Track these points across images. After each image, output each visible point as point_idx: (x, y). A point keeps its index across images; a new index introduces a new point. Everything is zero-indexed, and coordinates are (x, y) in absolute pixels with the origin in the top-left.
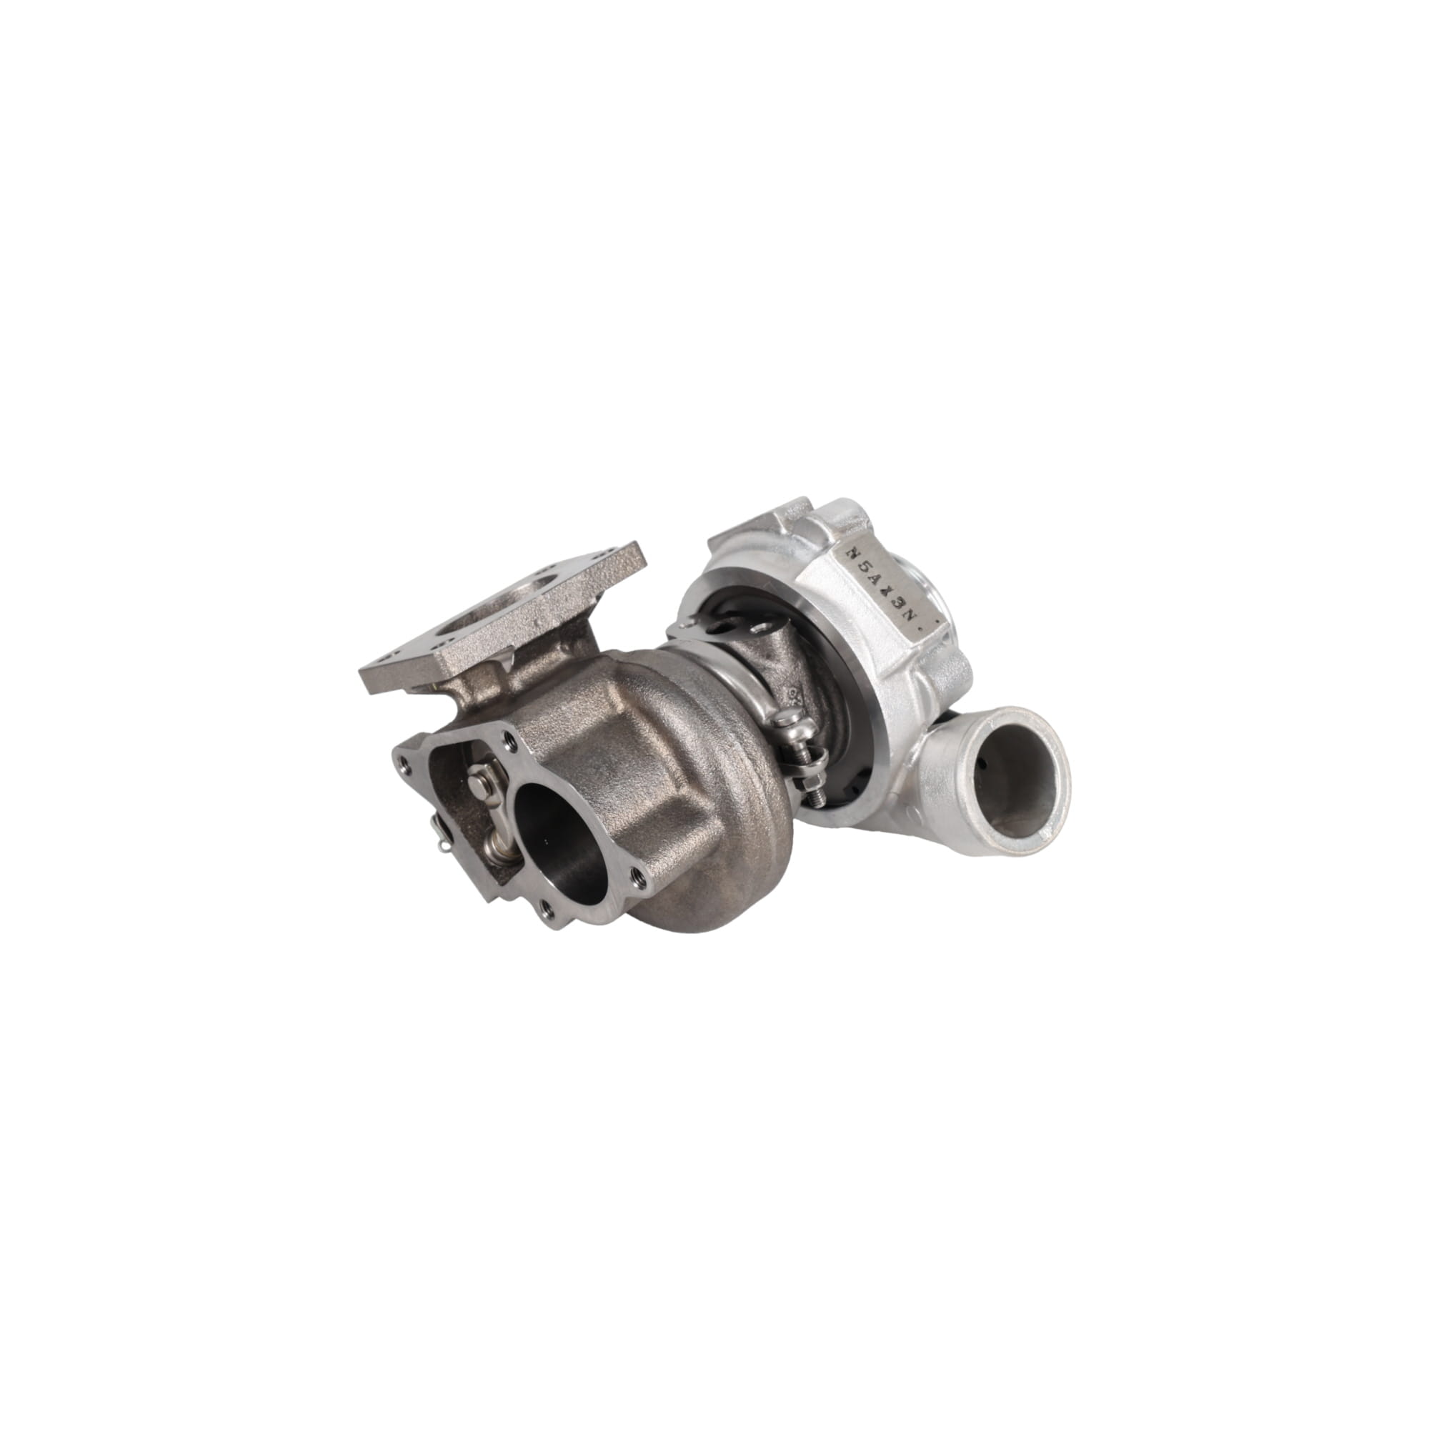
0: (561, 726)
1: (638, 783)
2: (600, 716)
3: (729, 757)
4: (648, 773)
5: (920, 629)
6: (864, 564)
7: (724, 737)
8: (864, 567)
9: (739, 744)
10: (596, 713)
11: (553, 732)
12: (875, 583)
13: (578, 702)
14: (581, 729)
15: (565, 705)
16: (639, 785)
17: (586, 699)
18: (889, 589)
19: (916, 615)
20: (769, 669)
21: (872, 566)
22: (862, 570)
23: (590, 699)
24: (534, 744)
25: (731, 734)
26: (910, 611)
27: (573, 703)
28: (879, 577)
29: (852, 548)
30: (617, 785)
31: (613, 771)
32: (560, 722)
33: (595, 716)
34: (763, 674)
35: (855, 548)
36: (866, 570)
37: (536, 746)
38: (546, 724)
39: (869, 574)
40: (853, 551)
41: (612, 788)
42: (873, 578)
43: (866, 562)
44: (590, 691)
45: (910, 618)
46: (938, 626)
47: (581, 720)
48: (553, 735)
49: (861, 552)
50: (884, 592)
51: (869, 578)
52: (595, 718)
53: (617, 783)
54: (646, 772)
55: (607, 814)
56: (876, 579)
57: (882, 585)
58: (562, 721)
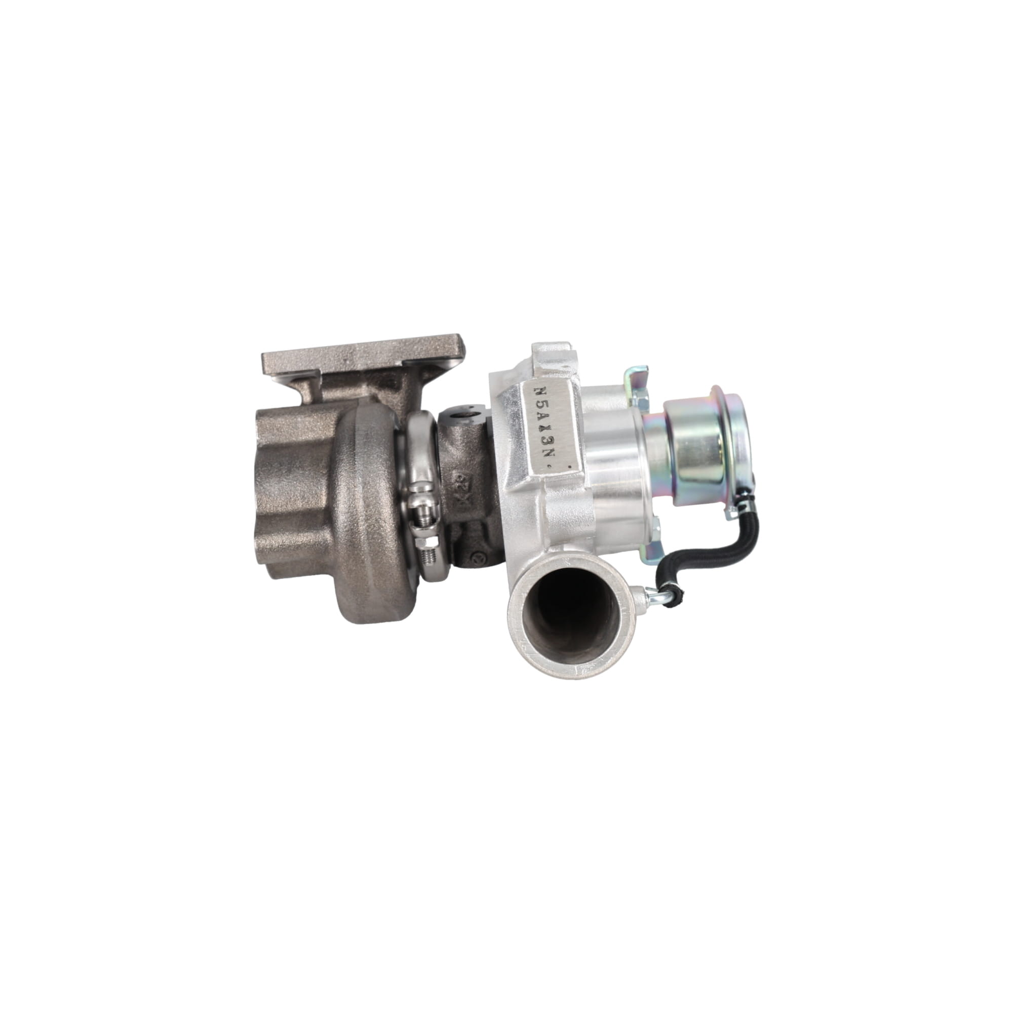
0: (290, 430)
1: (300, 487)
2: (322, 435)
3: (349, 494)
4: (312, 484)
5: (548, 466)
6: (543, 402)
7: (354, 478)
8: (540, 404)
9: (361, 488)
10: (320, 432)
11: (281, 432)
12: (539, 419)
13: (312, 419)
14: (303, 438)
15: (301, 418)
16: (299, 488)
17: (319, 421)
18: (549, 428)
19: (554, 455)
20: (448, 452)
21: (547, 406)
22: (537, 406)
23: (322, 421)
24: (263, 434)
25: (360, 479)
26: (552, 450)
27: (307, 419)
28: (547, 416)
29: (542, 387)
30: (284, 481)
31: (289, 471)
32: (291, 427)
33: (318, 433)
34: (441, 454)
35: (545, 388)
36: (540, 407)
37: (263, 435)
38: (279, 424)
39: (540, 411)
40: (541, 389)
41: (279, 482)
42: (541, 414)
43: (546, 402)
44: (325, 416)
45: (548, 455)
46: (568, 470)
47: (307, 433)
48: (280, 433)
49: (547, 393)
50: (542, 428)
51: (538, 413)
52: (318, 435)
53: (285, 480)
54: (311, 482)
55: (264, 496)
56: (542, 417)
57: (544, 423)
58: (293, 427)
